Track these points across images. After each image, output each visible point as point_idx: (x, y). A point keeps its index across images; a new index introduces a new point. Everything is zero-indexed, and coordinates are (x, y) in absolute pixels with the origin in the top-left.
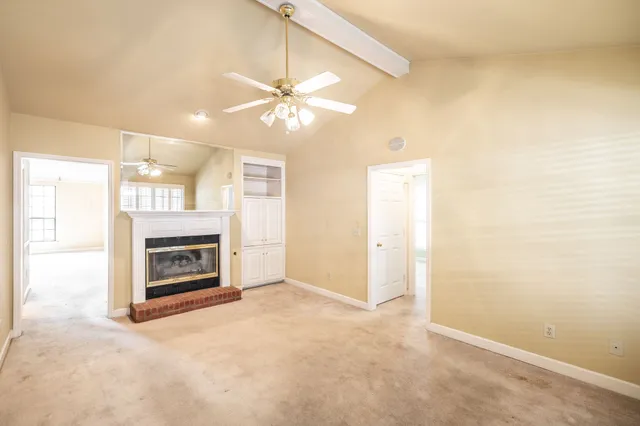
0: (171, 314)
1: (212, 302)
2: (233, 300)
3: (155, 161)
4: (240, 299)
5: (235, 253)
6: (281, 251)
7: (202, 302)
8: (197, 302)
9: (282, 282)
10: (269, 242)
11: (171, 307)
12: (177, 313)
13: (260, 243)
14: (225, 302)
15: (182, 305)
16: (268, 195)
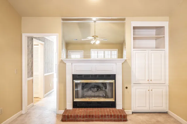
0: (80, 121)
1: (105, 119)
2: (121, 121)
3: (97, 37)
4: (126, 120)
5: (127, 88)
6: (165, 90)
7: (99, 117)
8: (96, 117)
9: (166, 113)
10: (153, 82)
11: (80, 117)
12: (83, 121)
13: (147, 82)
14: (115, 121)
15: (86, 116)
16: (156, 48)
